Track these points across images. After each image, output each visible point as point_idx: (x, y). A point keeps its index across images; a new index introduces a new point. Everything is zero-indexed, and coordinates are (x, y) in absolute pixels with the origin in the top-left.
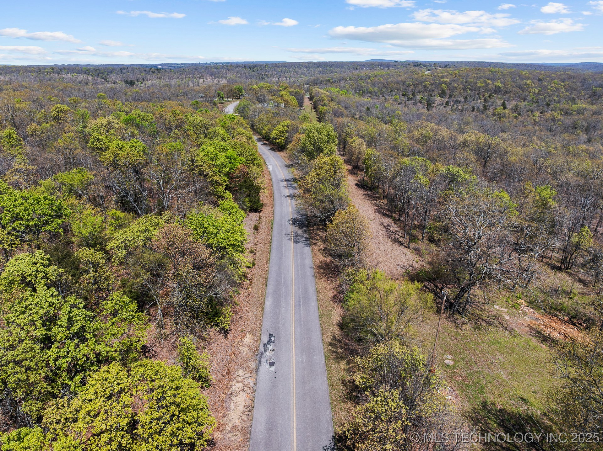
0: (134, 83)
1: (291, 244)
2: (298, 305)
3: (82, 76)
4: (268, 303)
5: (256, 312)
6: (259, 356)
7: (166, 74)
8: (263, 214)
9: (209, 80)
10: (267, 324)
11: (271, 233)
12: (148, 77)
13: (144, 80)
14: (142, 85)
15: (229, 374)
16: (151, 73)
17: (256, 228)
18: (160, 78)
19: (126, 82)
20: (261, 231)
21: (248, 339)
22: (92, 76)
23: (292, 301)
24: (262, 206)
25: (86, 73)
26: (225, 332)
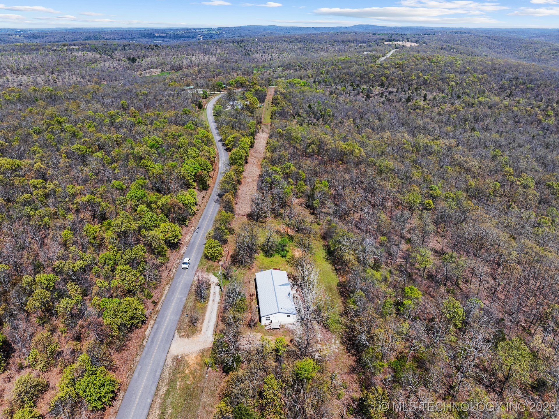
0: (136, 60)
1: (214, 203)
2: (208, 221)
3: (91, 54)
4: (200, 221)
5: (197, 222)
6: (194, 231)
7: (164, 50)
8: (208, 191)
9: (200, 56)
10: (198, 225)
11: (208, 199)
12: (148, 53)
13: (144, 57)
14: (143, 62)
15: (187, 234)
16: (150, 49)
17: (204, 197)
18: (158, 55)
19: (129, 59)
20: (205, 199)
21: (193, 228)
22: (100, 54)
23: (207, 220)
24: (209, 187)
25: (94, 51)
26: (187, 226)
